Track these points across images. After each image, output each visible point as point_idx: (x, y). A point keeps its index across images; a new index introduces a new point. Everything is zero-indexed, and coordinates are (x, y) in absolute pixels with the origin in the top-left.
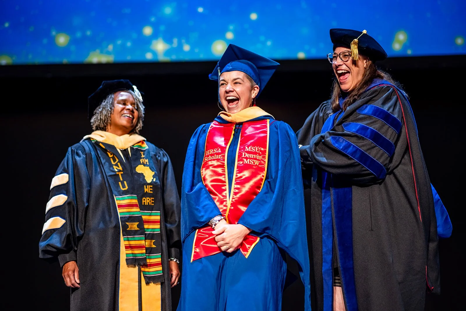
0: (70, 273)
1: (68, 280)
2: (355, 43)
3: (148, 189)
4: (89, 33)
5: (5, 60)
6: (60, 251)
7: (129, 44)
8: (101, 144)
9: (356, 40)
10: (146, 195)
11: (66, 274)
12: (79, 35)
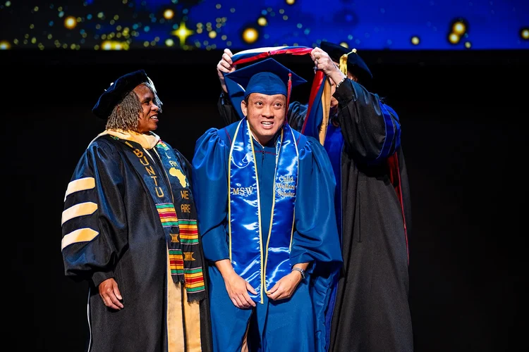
0: (109, 290)
1: (108, 298)
2: (344, 59)
3: (184, 195)
4: (101, 15)
5: (4, 46)
6: (95, 268)
7: (147, 29)
8: (126, 143)
9: (346, 56)
10: (184, 201)
11: (104, 293)
12: (89, 17)
